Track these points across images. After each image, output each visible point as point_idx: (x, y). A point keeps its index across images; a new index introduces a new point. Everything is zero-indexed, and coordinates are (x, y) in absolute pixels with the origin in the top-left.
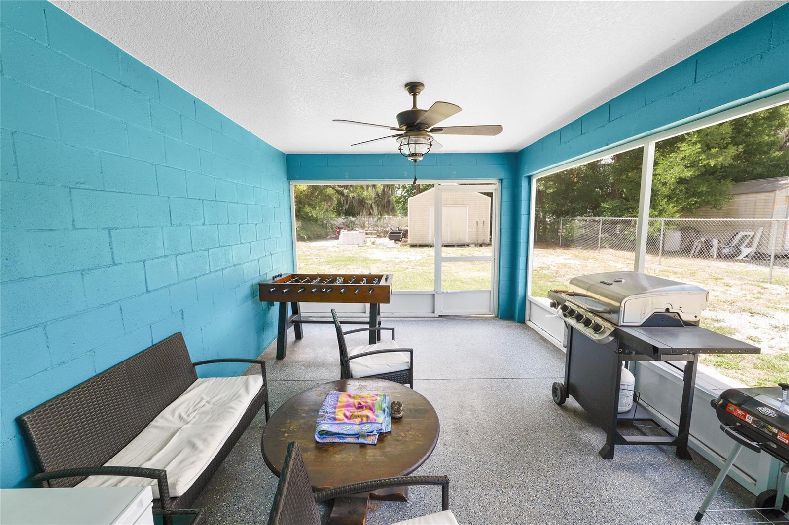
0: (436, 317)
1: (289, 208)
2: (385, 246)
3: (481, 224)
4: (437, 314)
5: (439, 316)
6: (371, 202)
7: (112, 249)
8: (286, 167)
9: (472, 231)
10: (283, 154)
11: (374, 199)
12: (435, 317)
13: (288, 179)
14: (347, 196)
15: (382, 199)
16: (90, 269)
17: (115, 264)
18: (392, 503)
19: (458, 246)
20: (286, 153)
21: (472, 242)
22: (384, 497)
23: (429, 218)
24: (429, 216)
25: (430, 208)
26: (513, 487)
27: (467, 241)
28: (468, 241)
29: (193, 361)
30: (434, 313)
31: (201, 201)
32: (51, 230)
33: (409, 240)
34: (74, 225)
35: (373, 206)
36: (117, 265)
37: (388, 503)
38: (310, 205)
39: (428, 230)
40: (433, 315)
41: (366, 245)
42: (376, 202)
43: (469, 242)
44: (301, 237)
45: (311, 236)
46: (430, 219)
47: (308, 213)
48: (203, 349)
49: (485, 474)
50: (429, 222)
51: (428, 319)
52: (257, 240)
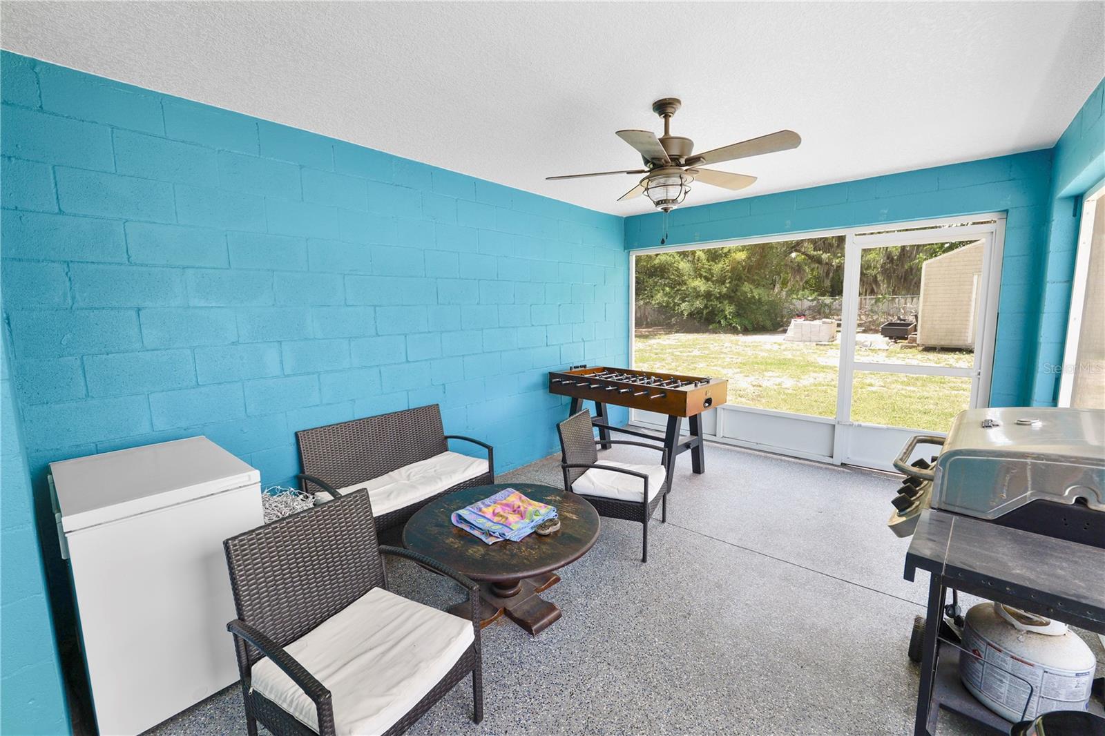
0: (836, 466)
1: (626, 285)
2: (866, 346)
4: (837, 460)
5: (842, 464)
6: (874, 272)
7: (376, 322)
8: (623, 233)
10: (620, 218)
11: (882, 267)
12: (832, 465)
13: (625, 249)
14: (827, 264)
15: (897, 265)
16: (356, 338)
17: (377, 335)
18: (519, 628)
20: (625, 217)
22: (516, 618)
26: (670, 699)
29: (446, 434)
30: (832, 457)
31: (477, 281)
32: (329, 306)
33: (918, 337)
34: (345, 303)
35: (880, 278)
36: (379, 336)
37: (516, 626)
38: (753, 282)
40: (830, 460)
41: (834, 343)
42: (885, 271)
44: (734, 327)
45: (749, 327)
47: (746, 293)
48: (467, 427)
49: (650, 665)
51: (813, 464)
52: (559, 324)
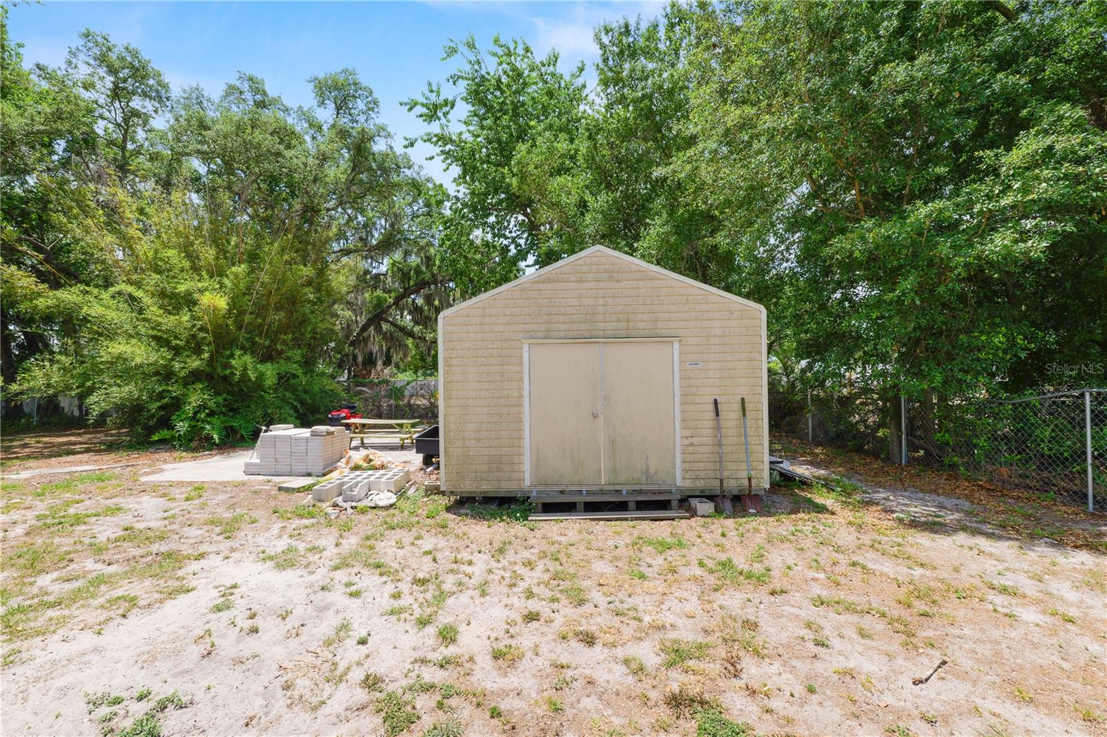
3: (730, 414)
9: (695, 440)
19: (642, 506)
21: (700, 484)
23: (520, 389)
24: (521, 380)
25: (526, 348)
27: (679, 483)
28: (681, 481)
39: (520, 438)
43: (688, 484)
46: (526, 393)
50: (521, 405)
